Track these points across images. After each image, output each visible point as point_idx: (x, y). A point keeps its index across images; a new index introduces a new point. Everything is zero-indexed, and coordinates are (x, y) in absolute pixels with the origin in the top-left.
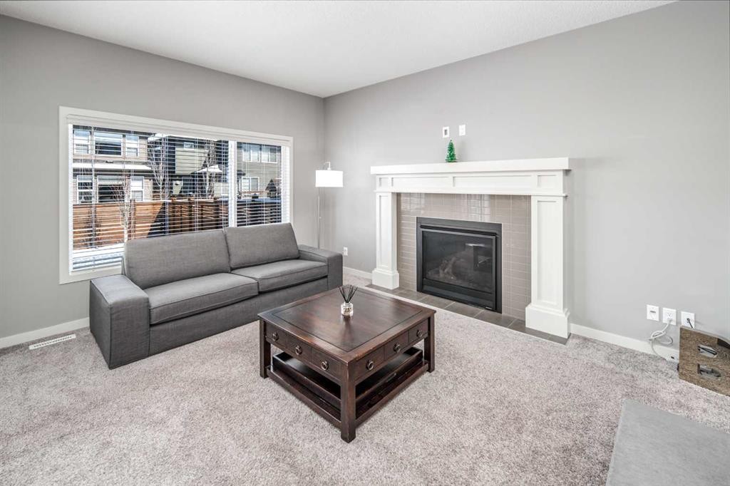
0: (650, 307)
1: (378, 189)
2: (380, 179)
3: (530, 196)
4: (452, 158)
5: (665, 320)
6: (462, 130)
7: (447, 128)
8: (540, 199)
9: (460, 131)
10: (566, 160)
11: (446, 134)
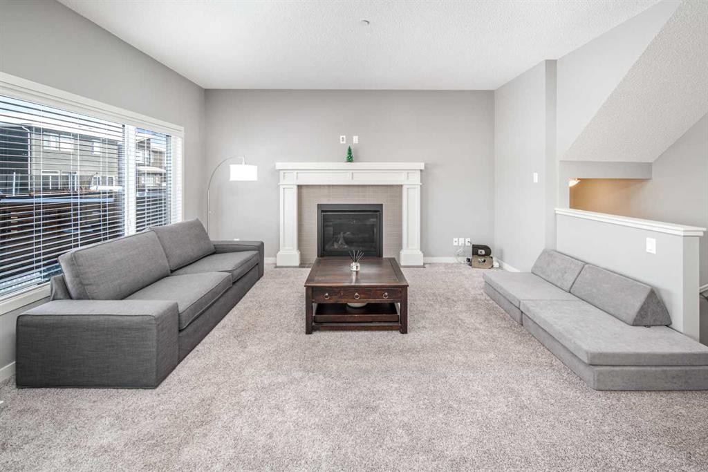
0: (455, 239)
1: (282, 182)
2: (284, 173)
3: (402, 186)
4: (350, 159)
5: (460, 245)
6: (355, 139)
7: (344, 137)
8: (408, 186)
9: (354, 140)
10: (423, 164)
11: (343, 141)
